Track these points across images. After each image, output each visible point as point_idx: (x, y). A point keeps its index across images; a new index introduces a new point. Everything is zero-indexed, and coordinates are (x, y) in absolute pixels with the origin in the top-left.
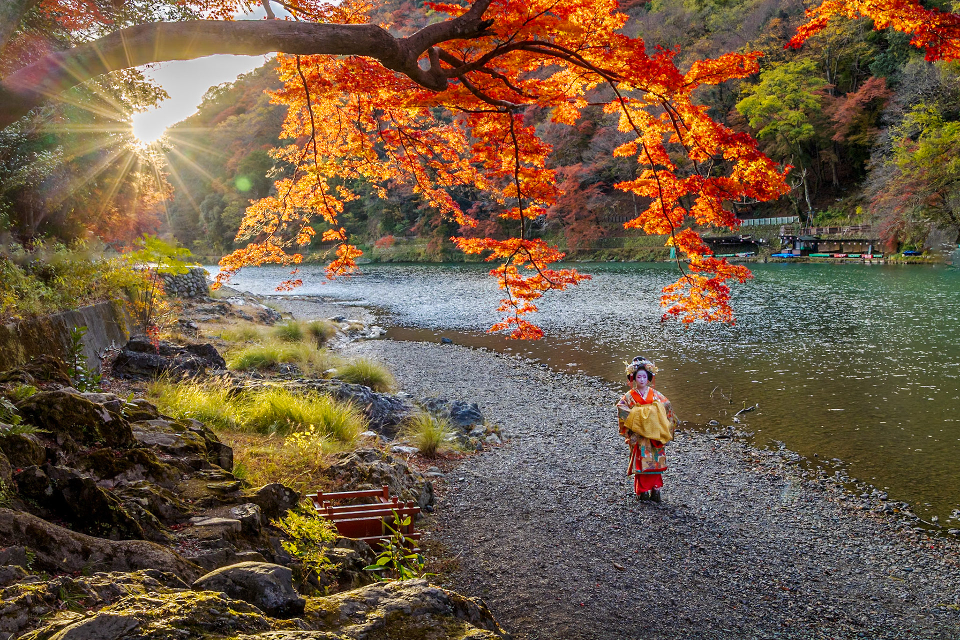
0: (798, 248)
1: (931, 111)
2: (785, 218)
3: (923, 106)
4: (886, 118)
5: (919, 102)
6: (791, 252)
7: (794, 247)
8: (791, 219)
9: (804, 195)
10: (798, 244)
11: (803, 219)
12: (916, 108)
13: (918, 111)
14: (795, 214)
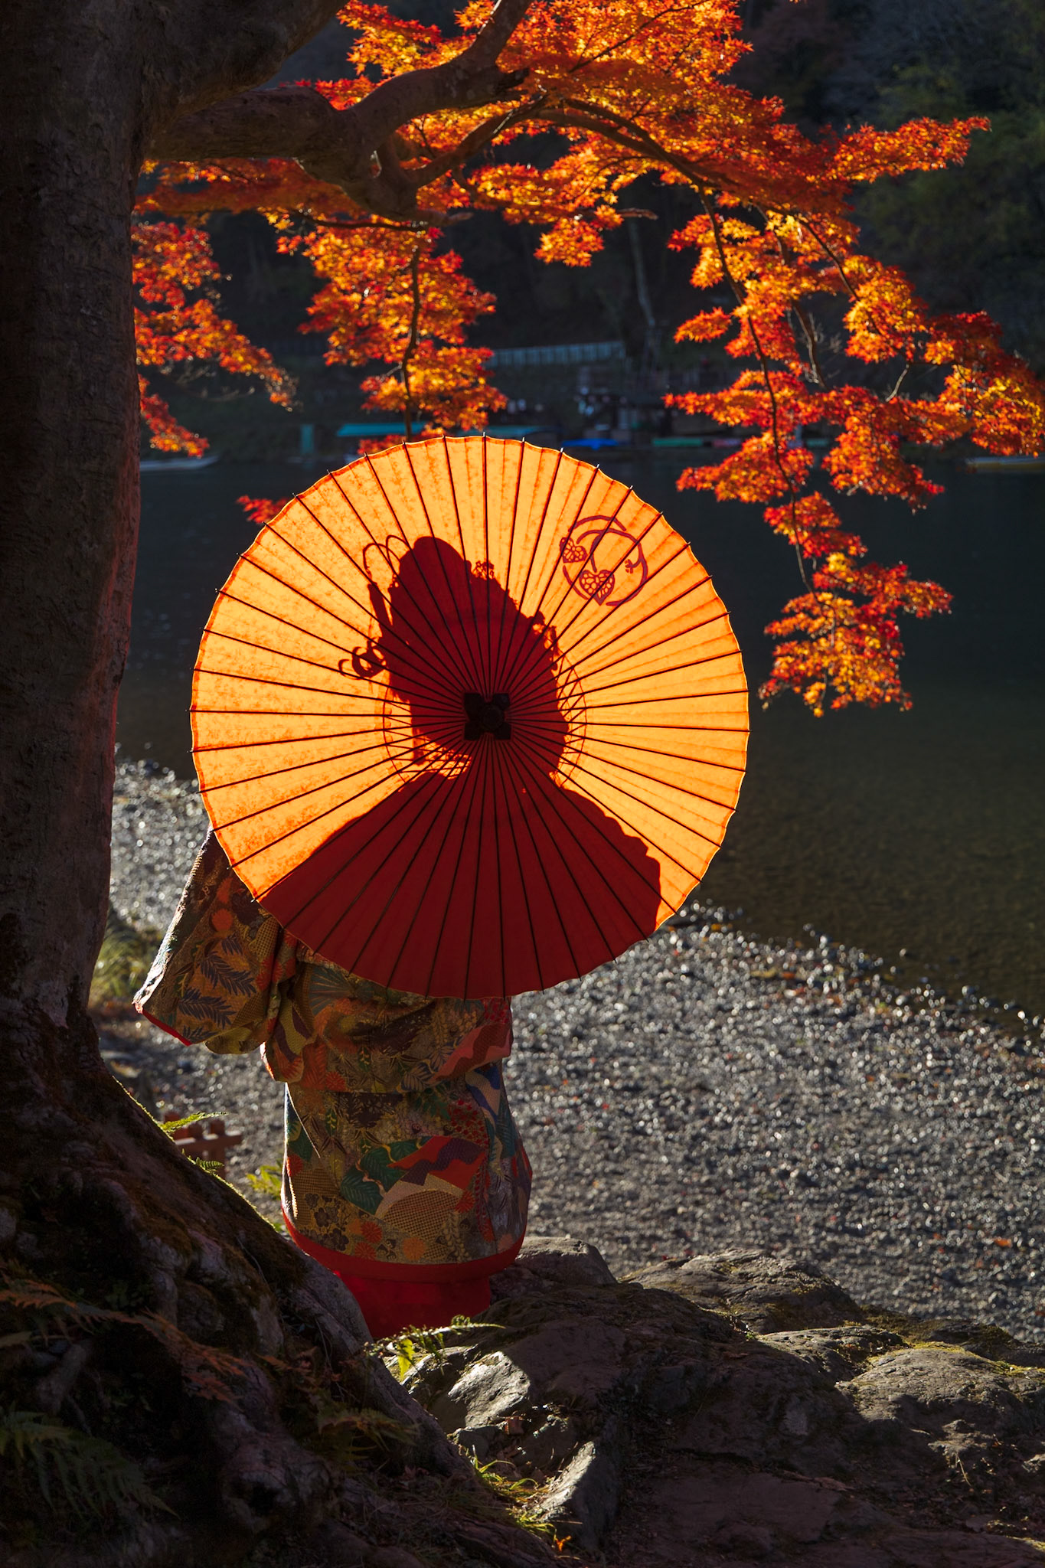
0: (623, 425)
1: (942, 83)
2: (590, 348)
3: (924, 70)
4: (835, 97)
5: (914, 62)
6: (607, 435)
7: (614, 423)
8: (605, 349)
9: (634, 286)
10: (623, 414)
11: (635, 349)
12: (908, 74)
13: (914, 83)
14: (611, 337)
